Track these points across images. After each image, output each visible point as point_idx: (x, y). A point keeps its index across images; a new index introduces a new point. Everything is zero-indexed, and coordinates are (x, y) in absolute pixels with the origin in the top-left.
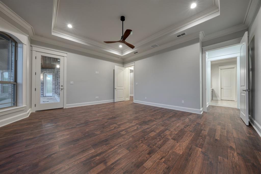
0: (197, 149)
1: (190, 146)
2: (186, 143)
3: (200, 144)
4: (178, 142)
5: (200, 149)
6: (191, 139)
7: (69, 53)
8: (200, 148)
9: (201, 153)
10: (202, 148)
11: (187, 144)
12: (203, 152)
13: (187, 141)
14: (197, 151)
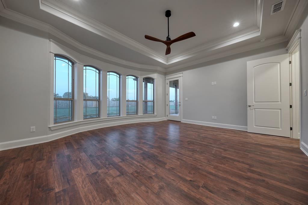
0: (61, 187)
1: (71, 183)
2: (79, 182)
3: (62, 198)
4: (87, 176)
5: (57, 190)
6: (79, 193)
7: (184, 72)
8: (58, 192)
9: (54, 186)
10: (56, 193)
11: (77, 182)
12: (51, 191)
13: (80, 186)
14: (59, 186)
